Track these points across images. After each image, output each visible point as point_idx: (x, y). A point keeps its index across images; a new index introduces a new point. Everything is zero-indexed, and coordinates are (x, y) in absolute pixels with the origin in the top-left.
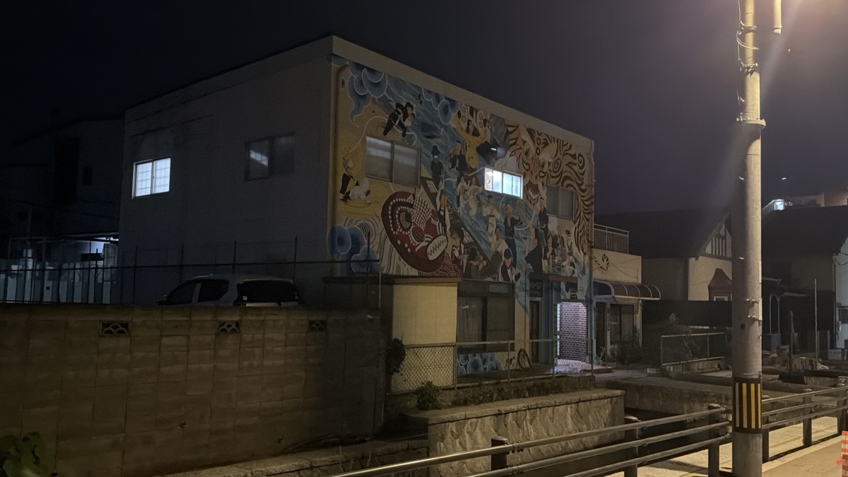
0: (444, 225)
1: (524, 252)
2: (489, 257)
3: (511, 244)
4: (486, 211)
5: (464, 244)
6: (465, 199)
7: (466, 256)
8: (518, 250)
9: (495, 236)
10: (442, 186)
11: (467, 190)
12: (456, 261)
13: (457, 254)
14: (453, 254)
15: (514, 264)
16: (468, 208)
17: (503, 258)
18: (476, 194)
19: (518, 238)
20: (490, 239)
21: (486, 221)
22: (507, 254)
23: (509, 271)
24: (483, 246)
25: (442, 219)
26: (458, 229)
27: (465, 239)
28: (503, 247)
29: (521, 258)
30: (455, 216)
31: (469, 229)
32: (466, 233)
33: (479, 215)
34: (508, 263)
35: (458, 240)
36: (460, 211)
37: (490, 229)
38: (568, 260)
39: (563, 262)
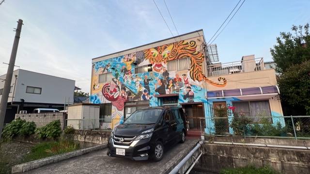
0: (119, 89)
1: (154, 89)
2: (137, 93)
3: (147, 88)
4: (135, 80)
6: (126, 79)
8: (150, 89)
9: (139, 87)
10: (119, 78)
11: (127, 77)
12: (123, 97)
14: (122, 95)
15: (149, 94)
16: (128, 81)
17: (143, 93)
19: (151, 85)
20: (137, 88)
21: (135, 83)
22: (145, 91)
23: (146, 97)
24: (134, 91)
25: (118, 87)
26: (124, 88)
28: (143, 89)
29: (152, 91)
30: (123, 85)
31: (128, 87)
32: (127, 89)
34: (146, 94)
35: (124, 91)
36: (125, 83)
37: (137, 85)
38: (184, 86)
39: (180, 88)
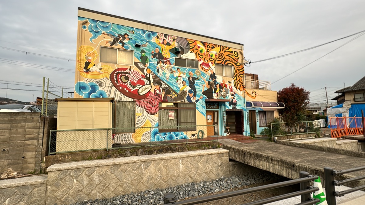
0: (149, 81)
2: (179, 93)
3: (193, 88)
4: (176, 74)
5: (162, 88)
6: (162, 70)
7: (164, 93)
9: (182, 85)
10: (148, 65)
11: (163, 67)
12: (158, 95)
13: (158, 92)
15: (195, 96)
16: (164, 73)
20: (179, 86)
21: (176, 78)
22: (190, 92)
23: (192, 98)
24: (174, 88)
25: (148, 78)
26: (158, 82)
29: (199, 92)
30: (156, 77)
31: (165, 82)
32: (163, 84)
34: (191, 95)
35: (158, 86)
36: (160, 75)
37: (179, 82)
38: (230, 93)
39: (226, 94)
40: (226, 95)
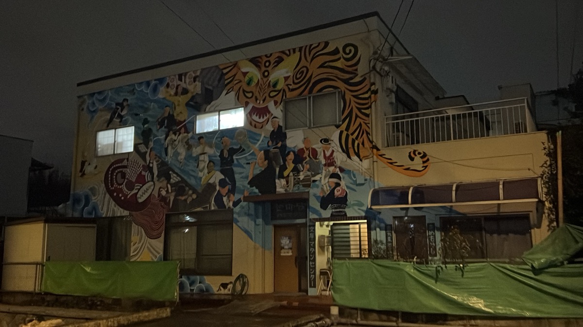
0: (153, 174)
2: (200, 189)
4: (196, 151)
5: (171, 184)
6: (173, 148)
7: (173, 194)
9: (206, 171)
10: (151, 144)
11: (175, 141)
12: (163, 199)
13: (164, 193)
16: (176, 154)
17: (218, 188)
18: (186, 140)
19: (240, 165)
20: (200, 174)
21: (197, 159)
23: (225, 199)
26: (165, 172)
27: (171, 180)
30: (162, 164)
31: (177, 170)
32: (173, 176)
33: (189, 157)
34: (224, 191)
35: (165, 182)
37: (201, 165)
38: (324, 171)
39: (314, 176)
40: (313, 179)
